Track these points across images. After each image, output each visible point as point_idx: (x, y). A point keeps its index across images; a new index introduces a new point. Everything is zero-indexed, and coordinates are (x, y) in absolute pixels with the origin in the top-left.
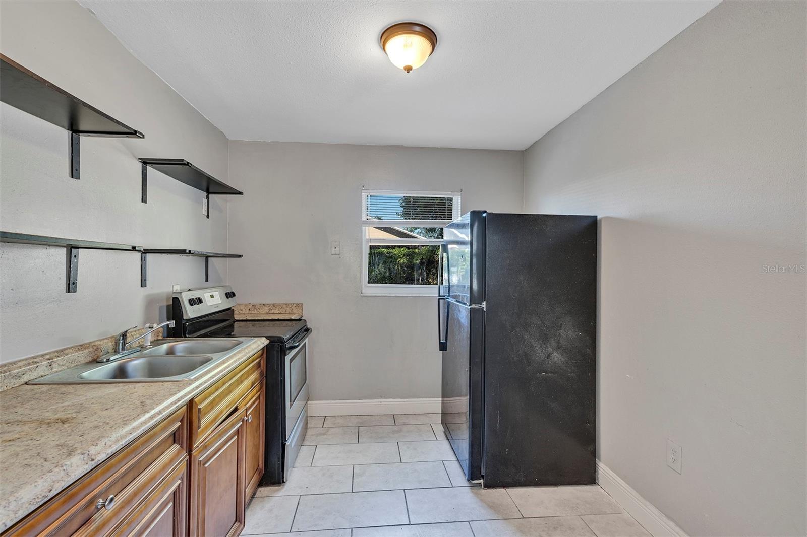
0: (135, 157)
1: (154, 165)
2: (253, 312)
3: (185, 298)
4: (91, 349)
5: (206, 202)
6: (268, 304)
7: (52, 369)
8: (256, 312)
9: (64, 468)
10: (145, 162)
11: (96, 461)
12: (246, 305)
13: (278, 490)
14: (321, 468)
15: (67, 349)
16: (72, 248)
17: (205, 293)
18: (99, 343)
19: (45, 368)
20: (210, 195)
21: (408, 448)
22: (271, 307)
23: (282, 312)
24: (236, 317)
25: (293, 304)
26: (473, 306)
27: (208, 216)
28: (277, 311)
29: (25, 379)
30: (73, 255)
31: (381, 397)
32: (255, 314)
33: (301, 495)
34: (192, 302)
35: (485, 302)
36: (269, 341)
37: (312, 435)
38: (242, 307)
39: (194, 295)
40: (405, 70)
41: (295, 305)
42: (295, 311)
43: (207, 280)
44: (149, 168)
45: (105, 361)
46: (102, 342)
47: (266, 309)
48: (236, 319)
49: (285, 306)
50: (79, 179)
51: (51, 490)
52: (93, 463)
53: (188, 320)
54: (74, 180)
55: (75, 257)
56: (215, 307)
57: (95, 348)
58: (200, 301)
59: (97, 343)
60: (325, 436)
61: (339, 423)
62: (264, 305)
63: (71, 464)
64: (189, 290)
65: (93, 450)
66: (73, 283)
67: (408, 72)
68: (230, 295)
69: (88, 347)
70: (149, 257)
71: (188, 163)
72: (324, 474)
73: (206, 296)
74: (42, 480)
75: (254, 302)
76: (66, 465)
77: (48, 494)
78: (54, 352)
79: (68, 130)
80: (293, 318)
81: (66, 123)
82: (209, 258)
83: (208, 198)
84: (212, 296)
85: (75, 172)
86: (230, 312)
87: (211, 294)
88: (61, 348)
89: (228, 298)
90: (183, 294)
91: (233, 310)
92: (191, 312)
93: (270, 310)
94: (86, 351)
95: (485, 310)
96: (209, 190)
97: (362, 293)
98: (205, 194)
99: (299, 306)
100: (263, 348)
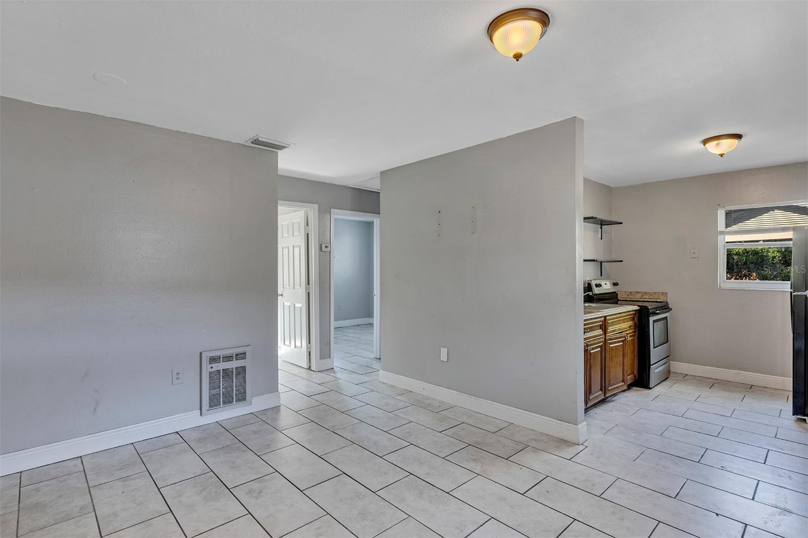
2: (630, 297)
3: (593, 283)
5: (601, 231)
12: (625, 291)
17: (602, 281)
20: (603, 227)
22: (643, 294)
23: (651, 298)
24: (619, 297)
25: (659, 293)
26: (797, 293)
27: (601, 239)
28: (647, 297)
31: (740, 370)
33: (660, 394)
34: (597, 286)
36: (639, 307)
37: (674, 379)
38: (622, 293)
39: (598, 282)
40: (719, 156)
41: (661, 294)
42: (661, 297)
43: (601, 275)
47: (640, 295)
48: (619, 299)
49: (653, 294)
53: (595, 294)
56: (608, 290)
58: (600, 286)
60: (684, 381)
61: (697, 379)
62: (637, 292)
64: (595, 280)
67: (721, 156)
68: (615, 284)
72: (677, 392)
73: (603, 283)
75: (630, 291)
80: (658, 301)
82: (602, 263)
83: (601, 228)
84: (606, 284)
86: (615, 294)
87: (605, 282)
89: (614, 285)
90: (593, 281)
91: (617, 294)
92: (597, 291)
93: (642, 296)
96: (602, 223)
97: (720, 287)
98: (600, 226)
99: (665, 294)
100: (636, 311)
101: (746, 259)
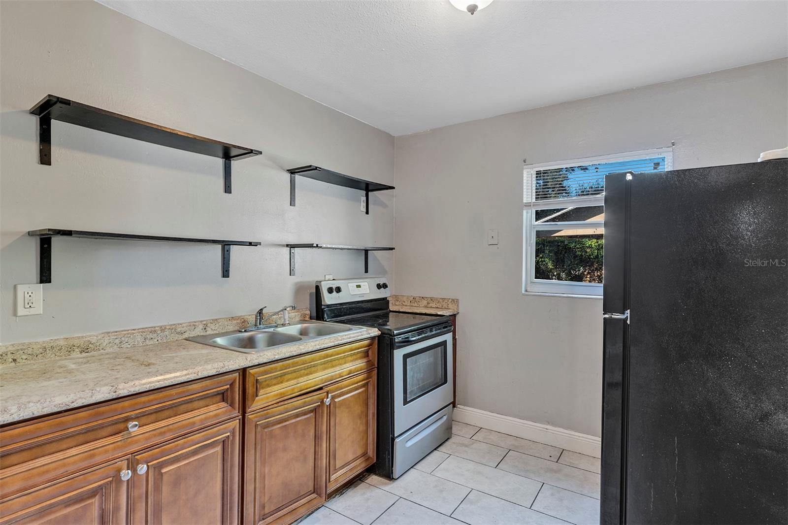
0: (284, 170)
1: (301, 173)
2: (413, 305)
3: (325, 286)
4: (239, 321)
5: (365, 200)
6: (426, 298)
7: (206, 332)
8: (416, 305)
9: (93, 392)
10: (292, 172)
11: (117, 393)
12: (408, 297)
13: (386, 484)
14: (437, 478)
15: (220, 319)
16: (226, 245)
17: (349, 283)
18: (248, 317)
19: (201, 330)
20: (370, 193)
21: (552, 495)
22: (429, 300)
23: (439, 307)
24: (391, 308)
25: (449, 299)
26: (606, 316)
27: (367, 213)
29: (186, 335)
30: (226, 250)
31: (549, 423)
32: (415, 306)
33: (401, 497)
34: (330, 290)
35: (629, 311)
36: (380, 332)
37: (454, 443)
38: (405, 299)
40: (469, 12)
41: (450, 301)
42: (450, 306)
43: (366, 271)
44: (297, 177)
45: (243, 331)
46: (250, 317)
47: (425, 302)
48: (391, 310)
49: (441, 300)
50: (231, 193)
51: (73, 402)
52: (114, 394)
53: (328, 306)
54: (227, 194)
55: (227, 251)
56: (360, 297)
57: (243, 320)
58: (338, 290)
59: (245, 317)
60: (467, 448)
61: (490, 439)
62: (423, 298)
63: (100, 390)
64: (334, 279)
65: (121, 386)
66: (226, 271)
67: (472, 14)
68: (383, 286)
69: (238, 319)
70: (297, 251)
71: (316, 167)
72: (436, 486)
73: (351, 285)
74: (74, 395)
75: (415, 295)
76: (95, 390)
77: (70, 404)
78: (210, 320)
79: (223, 158)
80: (439, 313)
81: (221, 154)
82: (369, 251)
83: (367, 195)
84: (359, 286)
85: (228, 189)
86: (384, 302)
87: (358, 284)
88: (216, 318)
89: (379, 288)
91: (388, 300)
92: (329, 299)
93: (428, 303)
94: (235, 322)
95: (628, 322)
96: (368, 188)
97: (526, 291)
98: (364, 192)
99: (455, 301)
100: (373, 338)
101: (597, 252)
